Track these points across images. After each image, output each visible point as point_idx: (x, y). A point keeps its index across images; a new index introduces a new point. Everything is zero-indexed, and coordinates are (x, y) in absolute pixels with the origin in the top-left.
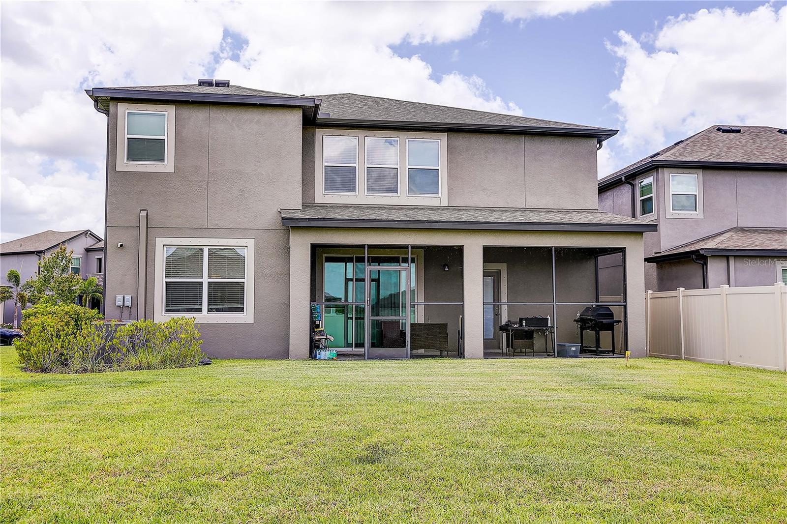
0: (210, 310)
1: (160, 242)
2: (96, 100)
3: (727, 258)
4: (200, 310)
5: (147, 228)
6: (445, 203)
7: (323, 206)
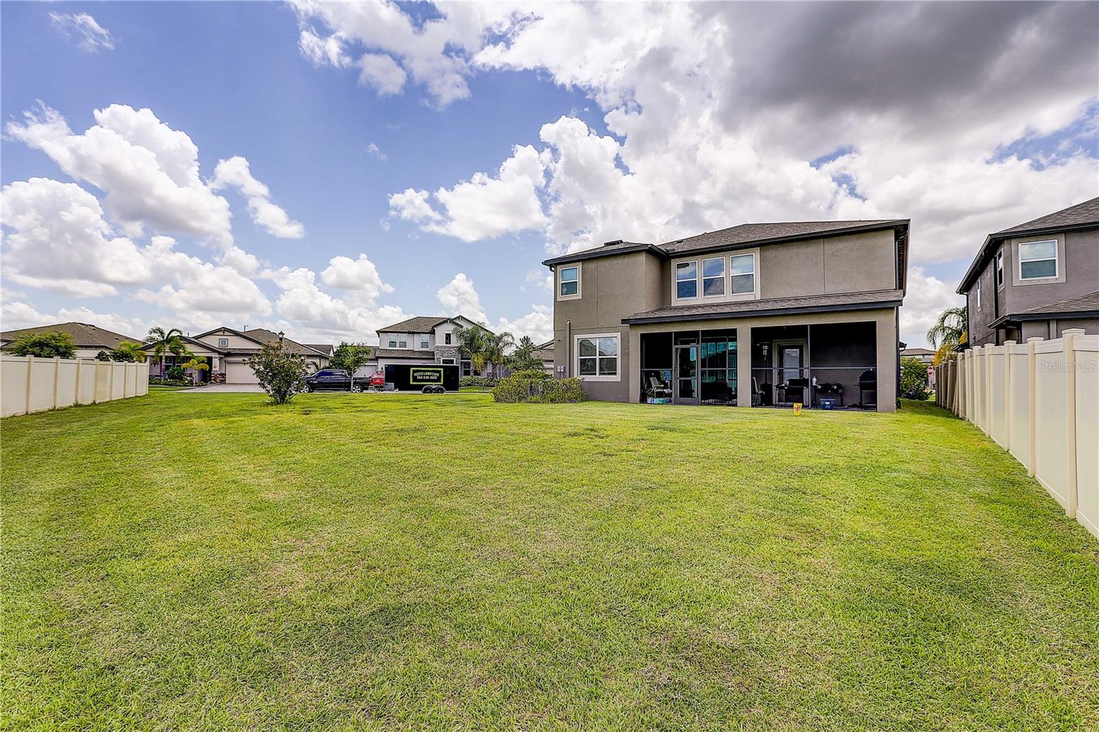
0: (600, 374)
1: (576, 337)
2: (551, 266)
3: (1048, 322)
4: (595, 374)
5: (570, 330)
6: (758, 298)
7: (676, 308)
